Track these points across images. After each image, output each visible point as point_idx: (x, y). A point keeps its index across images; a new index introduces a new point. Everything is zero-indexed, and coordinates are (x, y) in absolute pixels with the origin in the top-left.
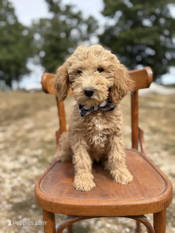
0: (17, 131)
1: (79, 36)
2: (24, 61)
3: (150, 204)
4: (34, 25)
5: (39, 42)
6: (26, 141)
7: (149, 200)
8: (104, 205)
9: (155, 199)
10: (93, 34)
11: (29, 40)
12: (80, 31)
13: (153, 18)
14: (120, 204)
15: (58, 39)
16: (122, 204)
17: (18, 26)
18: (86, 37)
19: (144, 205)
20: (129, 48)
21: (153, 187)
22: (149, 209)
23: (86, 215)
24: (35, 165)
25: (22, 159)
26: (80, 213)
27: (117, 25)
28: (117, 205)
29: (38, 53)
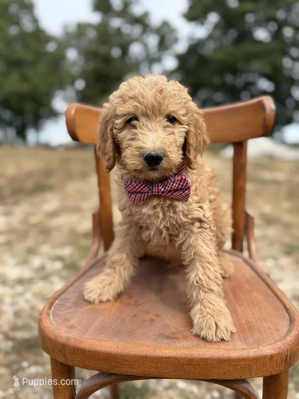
0: (30, 214)
1: (144, 55)
2: (49, 96)
3: (257, 359)
4: (67, 34)
5: (74, 63)
6: (45, 232)
7: (255, 350)
8: (164, 356)
9: (267, 350)
10: (168, 52)
11: (58, 59)
12: (146, 46)
13: (273, 26)
14: (196, 356)
15: (107, 59)
16: (200, 357)
17: (39, 36)
18: (156, 56)
19: (243, 360)
20: (229, 78)
21: (265, 325)
22: (254, 368)
23: (129, 374)
24: (58, 273)
25: (36, 262)
26: (118, 368)
27: (210, 37)
28: (190, 357)
29: (72, 83)
